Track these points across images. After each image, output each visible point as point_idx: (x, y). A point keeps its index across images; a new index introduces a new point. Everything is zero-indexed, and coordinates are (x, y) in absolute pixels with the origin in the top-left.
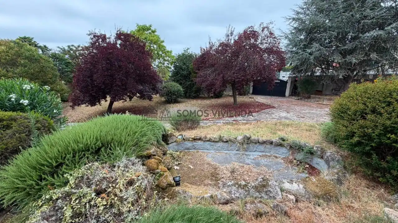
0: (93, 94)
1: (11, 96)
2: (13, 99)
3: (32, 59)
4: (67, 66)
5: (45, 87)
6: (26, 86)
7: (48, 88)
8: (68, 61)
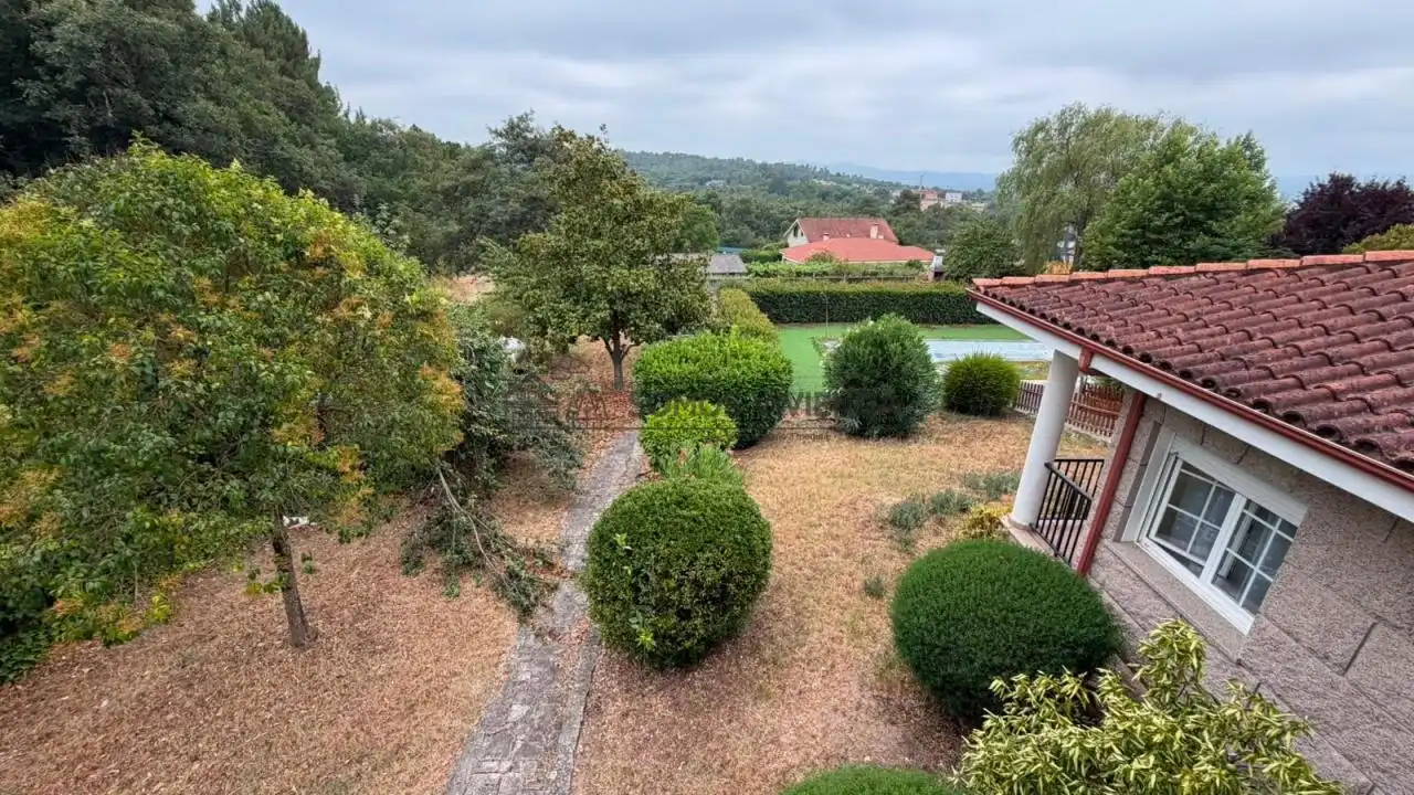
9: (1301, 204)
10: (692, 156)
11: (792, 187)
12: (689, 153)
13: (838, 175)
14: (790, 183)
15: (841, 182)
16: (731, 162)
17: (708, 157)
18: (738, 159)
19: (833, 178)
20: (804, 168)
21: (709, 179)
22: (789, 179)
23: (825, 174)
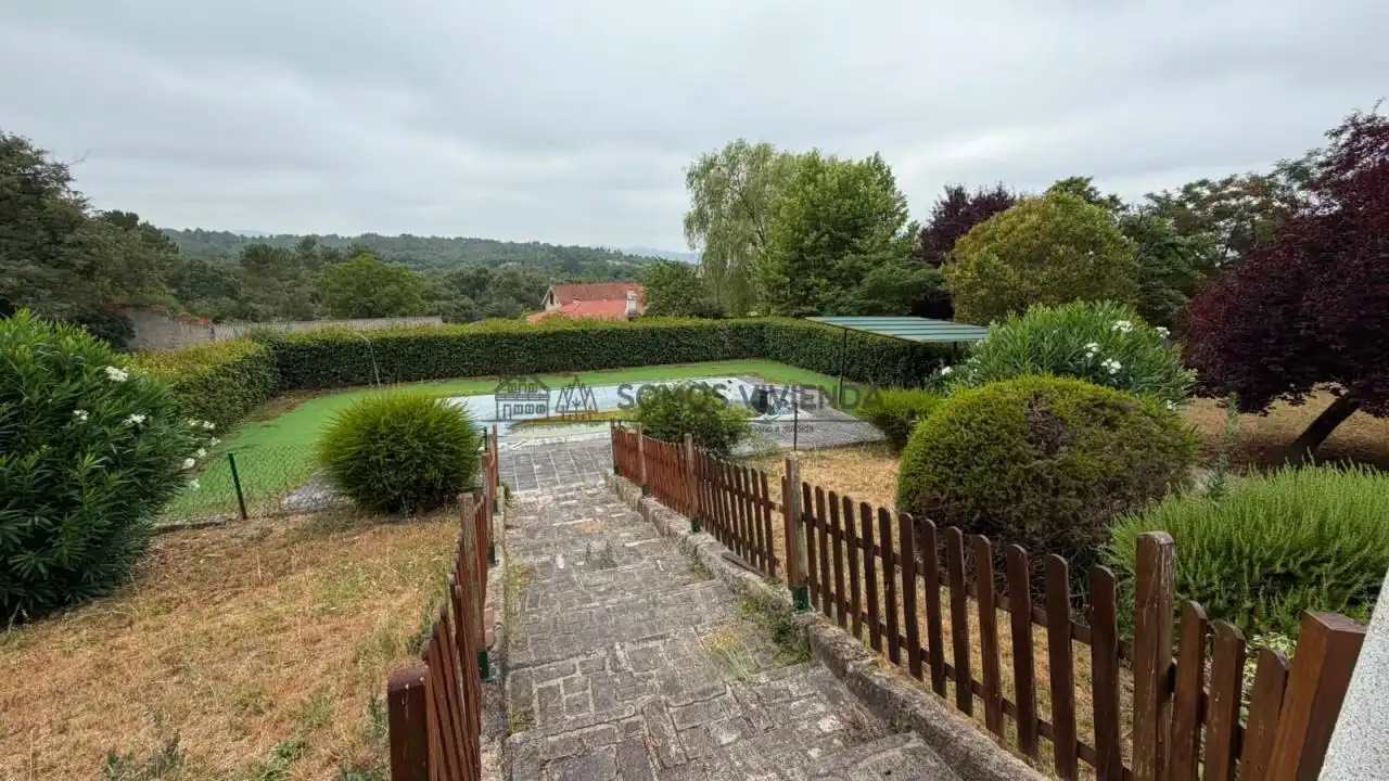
0: (1273, 368)
1: (1089, 345)
2: (1090, 355)
3: (1088, 241)
4: (1161, 257)
5: (1158, 328)
6: (1120, 323)
7: (1163, 332)
8: (1170, 240)
9: (932, 224)
10: (487, 241)
11: (585, 267)
12: (483, 238)
13: (631, 256)
14: (583, 263)
15: (634, 262)
16: (527, 245)
17: (503, 241)
18: (534, 243)
19: (626, 258)
20: (599, 251)
21: (504, 262)
22: (584, 260)
23: (618, 255)
